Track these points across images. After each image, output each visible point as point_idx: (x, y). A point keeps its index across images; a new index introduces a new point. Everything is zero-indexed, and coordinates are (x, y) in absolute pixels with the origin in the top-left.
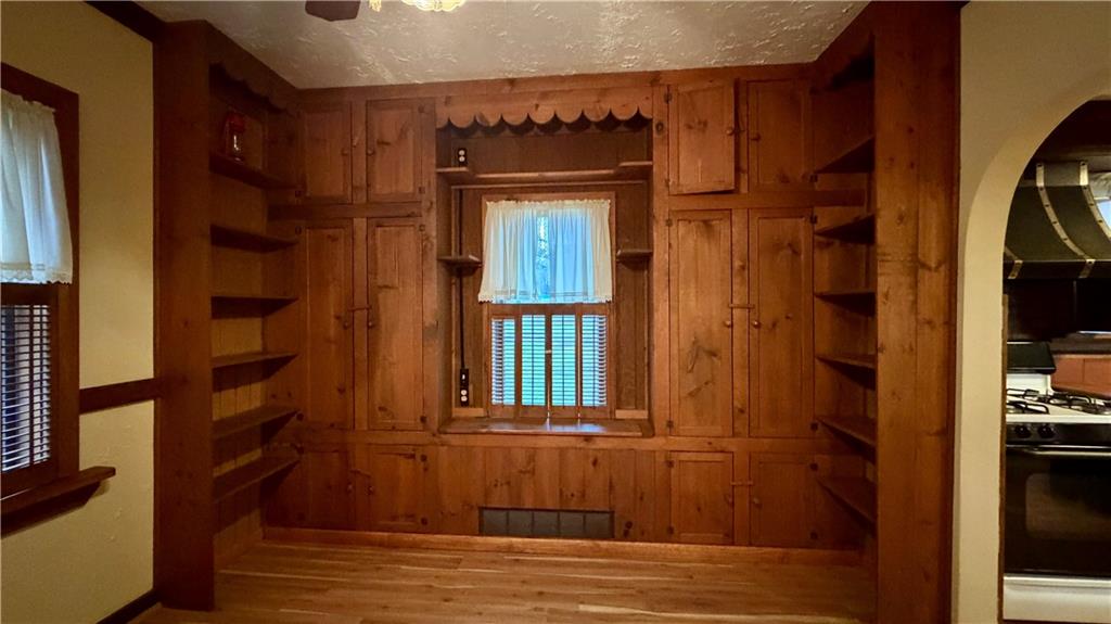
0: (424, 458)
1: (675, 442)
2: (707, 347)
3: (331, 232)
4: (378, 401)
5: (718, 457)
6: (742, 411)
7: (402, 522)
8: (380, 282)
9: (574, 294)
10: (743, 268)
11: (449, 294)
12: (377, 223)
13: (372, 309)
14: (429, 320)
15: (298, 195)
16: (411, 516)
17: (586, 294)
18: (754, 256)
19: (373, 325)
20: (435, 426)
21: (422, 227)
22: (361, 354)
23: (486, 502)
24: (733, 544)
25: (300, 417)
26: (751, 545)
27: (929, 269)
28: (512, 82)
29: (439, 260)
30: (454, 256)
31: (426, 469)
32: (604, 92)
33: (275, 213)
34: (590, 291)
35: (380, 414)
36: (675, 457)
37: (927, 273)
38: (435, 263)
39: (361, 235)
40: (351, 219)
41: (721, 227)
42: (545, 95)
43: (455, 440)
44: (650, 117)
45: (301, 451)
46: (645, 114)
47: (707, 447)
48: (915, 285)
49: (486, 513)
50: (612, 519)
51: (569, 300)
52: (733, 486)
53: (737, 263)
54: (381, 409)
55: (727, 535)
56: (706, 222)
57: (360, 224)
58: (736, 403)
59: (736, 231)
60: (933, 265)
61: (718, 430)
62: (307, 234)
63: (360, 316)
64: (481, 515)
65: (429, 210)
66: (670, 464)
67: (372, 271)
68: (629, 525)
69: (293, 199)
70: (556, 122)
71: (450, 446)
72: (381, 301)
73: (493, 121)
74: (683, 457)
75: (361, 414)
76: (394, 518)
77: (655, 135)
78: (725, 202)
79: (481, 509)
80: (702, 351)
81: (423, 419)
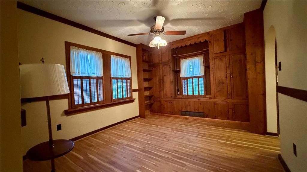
0: (172, 103)
1: (216, 100)
2: (222, 82)
3: (157, 68)
4: (164, 93)
5: (225, 103)
6: (230, 94)
7: (169, 113)
8: (164, 75)
9: (197, 74)
10: (229, 66)
11: (175, 76)
12: (163, 66)
13: (163, 79)
14: (172, 80)
15: (152, 63)
16: (170, 112)
17: (199, 74)
18: (231, 63)
19: (163, 82)
20: (173, 97)
21: (170, 65)
22: (162, 86)
23: (182, 110)
24: (229, 120)
25: (154, 96)
26: (233, 120)
27: (259, 63)
28: (183, 39)
29: (173, 71)
30: (176, 69)
31: (172, 104)
32: (199, 38)
33: (149, 66)
34: (200, 73)
35: (165, 96)
36: (216, 103)
37: (258, 64)
38: (172, 71)
39: (161, 68)
40: (159, 66)
41: (223, 59)
42: (188, 40)
43: (176, 100)
44: (208, 40)
45: (154, 101)
46: (207, 40)
47: (223, 101)
48: (255, 66)
49: (182, 112)
50: (204, 114)
51: (196, 75)
52: (229, 109)
53: (227, 65)
54: (165, 95)
55: (227, 118)
56: (220, 58)
57: (161, 66)
58: (229, 93)
59: (226, 59)
60: (259, 62)
61: (224, 98)
62: (154, 69)
63: (161, 80)
64: (181, 112)
65: (171, 63)
66: (215, 104)
67: (163, 73)
68: (207, 115)
69: (152, 64)
70: (190, 45)
71: (176, 101)
72: (164, 78)
73: (180, 47)
74: (218, 103)
75: (162, 96)
76: (168, 112)
77: (209, 44)
78: (224, 54)
79: (181, 111)
80: (220, 83)
81: (171, 96)
